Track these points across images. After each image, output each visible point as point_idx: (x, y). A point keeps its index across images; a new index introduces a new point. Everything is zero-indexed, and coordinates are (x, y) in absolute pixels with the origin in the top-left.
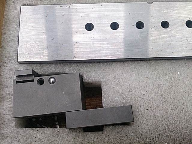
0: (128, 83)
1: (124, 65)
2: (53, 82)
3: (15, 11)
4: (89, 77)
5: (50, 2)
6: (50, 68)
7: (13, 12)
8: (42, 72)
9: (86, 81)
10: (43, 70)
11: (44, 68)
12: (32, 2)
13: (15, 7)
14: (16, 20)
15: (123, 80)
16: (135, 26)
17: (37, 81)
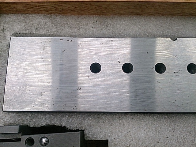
0: (142, 145)
1: (138, 119)
2: (46, 144)
3: (4, 41)
4: (93, 134)
5: (47, 32)
6: (43, 119)
7: (2, 42)
8: (33, 125)
9: (89, 139)
10: (34, 122)
11: (36, 120)
12: (25, 30)
13: (5, 36)
14: (5, 53)
15: (137, 140)
16: (154, 68)
17: (26, 141)
